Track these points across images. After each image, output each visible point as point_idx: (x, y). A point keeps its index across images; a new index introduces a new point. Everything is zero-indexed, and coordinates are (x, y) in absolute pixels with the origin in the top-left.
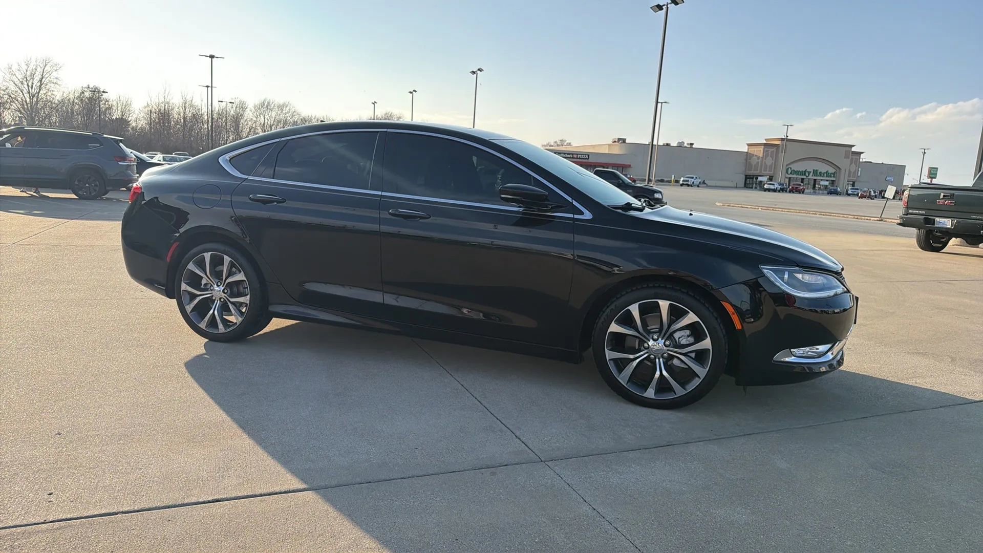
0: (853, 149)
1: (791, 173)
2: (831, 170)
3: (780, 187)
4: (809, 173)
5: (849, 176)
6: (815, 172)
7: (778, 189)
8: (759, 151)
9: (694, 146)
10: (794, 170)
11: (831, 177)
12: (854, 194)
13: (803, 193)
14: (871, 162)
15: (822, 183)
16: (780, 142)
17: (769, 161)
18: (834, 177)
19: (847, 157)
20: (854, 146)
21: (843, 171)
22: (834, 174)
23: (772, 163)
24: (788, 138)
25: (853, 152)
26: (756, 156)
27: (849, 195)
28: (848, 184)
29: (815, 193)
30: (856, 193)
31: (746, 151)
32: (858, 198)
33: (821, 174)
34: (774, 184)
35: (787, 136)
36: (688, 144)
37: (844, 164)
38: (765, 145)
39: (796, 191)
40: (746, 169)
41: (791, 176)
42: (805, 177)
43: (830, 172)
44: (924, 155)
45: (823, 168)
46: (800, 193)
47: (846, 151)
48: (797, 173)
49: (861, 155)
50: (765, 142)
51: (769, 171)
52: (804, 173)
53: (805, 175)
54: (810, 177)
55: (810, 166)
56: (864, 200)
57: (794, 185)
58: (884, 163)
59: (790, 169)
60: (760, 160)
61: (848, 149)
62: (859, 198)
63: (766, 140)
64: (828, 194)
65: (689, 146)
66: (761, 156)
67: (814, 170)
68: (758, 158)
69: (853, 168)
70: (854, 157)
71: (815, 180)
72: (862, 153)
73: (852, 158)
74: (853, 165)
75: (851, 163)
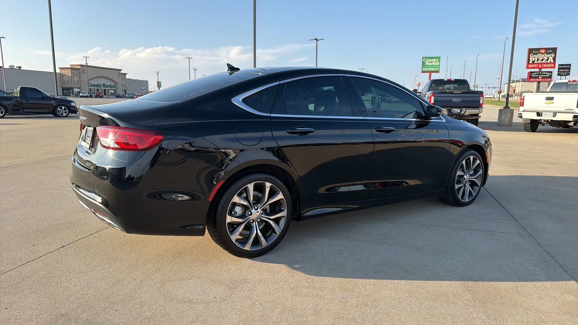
0: (122, 72)
1: (90, 86)
2: (113, 84)
3: (89, 94)
4: (101, 86)
5: (122, 87)
6: (104, 85)
7: (89, 96)
8: (68, 73)
9: (22, 69)
10: (92, 84)
11: (113, 87)
13: (103, 97)
14: (130, 79)
15: (111, 91)
16: (80, 67)
17: (76, 79)
18: (114, 87)
19: (119, 76)
20: (122, 70)
21: (119, 85)
22: (114, 86)
23: (78, 80)
24: (88, 65)
25: (121, 73)
26: (67, 75)
27: (127, 98)
28: (123, 92)
29: (108, 98)
30: (130, 96)
31: (59, 72)
33: (107, 86)
34: (85, 93)
35: (87, 64)
36: (17, 67)
37: (118, 80)
38: (71, 68)
39: (99, 97)
40: (62, 84)
41: (90, 87)
42: (98, 88)
44: (158, 75)
45: (108, 83)
46: (101, 98)
47: (118, 73)
48: (94, 86)
49: (126, 75)
50: (70, 67)
51: (77, 85)
52: (98, 85)
53: (99, 87)
54: (102, 88)
55: (101, 82)
57: (97, 93)
58: (137, 79)
59: (89, 83)
60: (70, 78)
61: (119, 71)
63: (71, 65)
64: (116, 97)
65: (18, 69)
66: (70, 75)
67: (103, 84)
68: (69, 77)
69: (124, 82)
70: (123, 76)
71: (105, 90)
72: (127, 74)
73: (122, 77)
74: (123, 81)
75: (122, 80)
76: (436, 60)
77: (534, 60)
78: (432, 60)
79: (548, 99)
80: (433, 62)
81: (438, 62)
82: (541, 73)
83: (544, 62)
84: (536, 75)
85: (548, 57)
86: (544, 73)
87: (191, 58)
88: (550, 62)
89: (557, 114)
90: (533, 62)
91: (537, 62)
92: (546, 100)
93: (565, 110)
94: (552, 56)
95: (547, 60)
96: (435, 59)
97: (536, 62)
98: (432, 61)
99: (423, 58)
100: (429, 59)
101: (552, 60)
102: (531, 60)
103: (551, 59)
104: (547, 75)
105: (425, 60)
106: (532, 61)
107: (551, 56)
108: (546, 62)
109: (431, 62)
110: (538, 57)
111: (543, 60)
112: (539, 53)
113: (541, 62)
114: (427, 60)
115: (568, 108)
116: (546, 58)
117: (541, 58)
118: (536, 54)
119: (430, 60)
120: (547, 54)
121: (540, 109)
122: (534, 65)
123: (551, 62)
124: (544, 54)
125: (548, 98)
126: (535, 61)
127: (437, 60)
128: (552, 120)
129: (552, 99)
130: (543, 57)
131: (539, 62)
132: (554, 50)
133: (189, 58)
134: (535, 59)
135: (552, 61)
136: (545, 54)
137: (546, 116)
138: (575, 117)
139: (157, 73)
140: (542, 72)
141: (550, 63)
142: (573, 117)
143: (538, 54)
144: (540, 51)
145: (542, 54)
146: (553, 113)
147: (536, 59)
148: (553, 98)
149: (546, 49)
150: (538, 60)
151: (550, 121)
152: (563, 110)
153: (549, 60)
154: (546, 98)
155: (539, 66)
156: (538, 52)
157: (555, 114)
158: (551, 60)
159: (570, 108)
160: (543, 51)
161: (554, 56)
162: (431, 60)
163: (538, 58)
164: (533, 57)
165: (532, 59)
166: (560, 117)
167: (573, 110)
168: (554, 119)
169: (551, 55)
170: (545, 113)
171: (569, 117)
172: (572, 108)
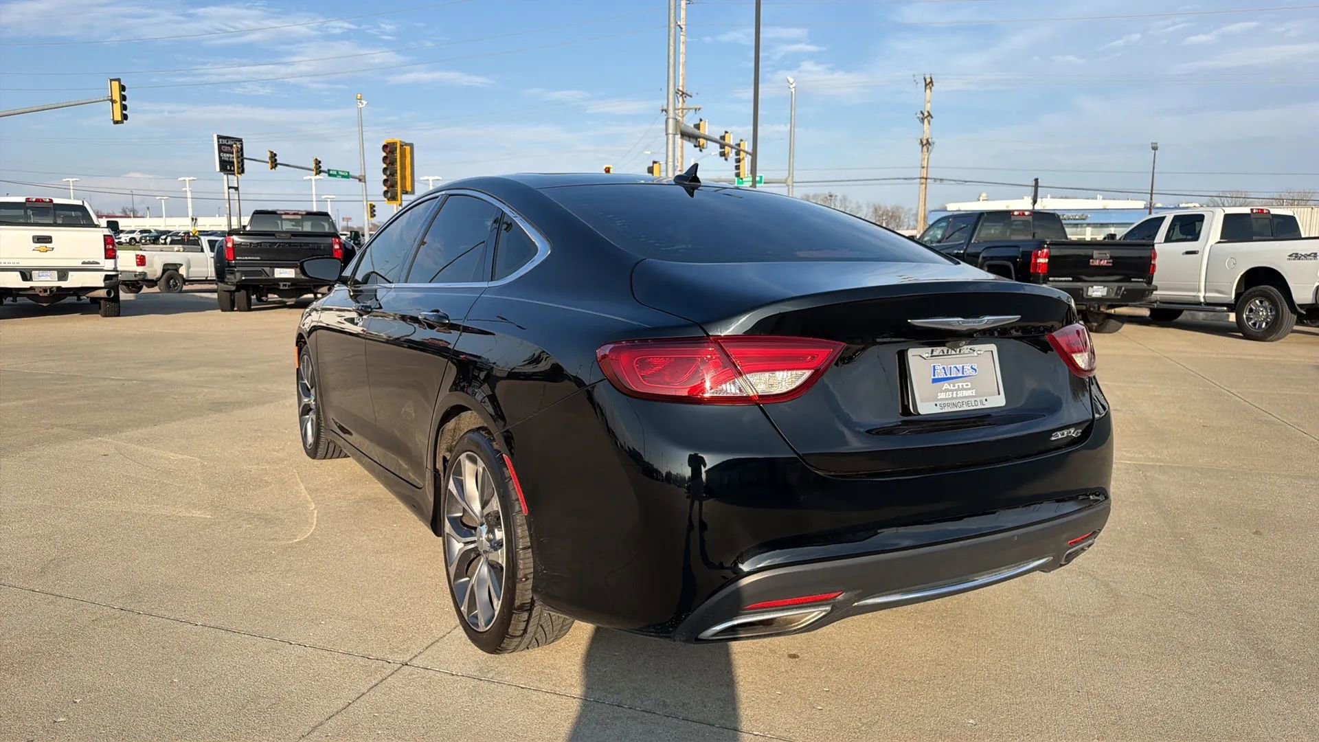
79: (39, 239)
89: (68, 273)
92: (34, 242)
93: (83, 263)
115: (86, 261)
121: (25, 264)
125: (38, 239)
128: (59, 288)
137: (42, 278)
138: (107, 278)
142: (103, 278)
146: (56, 272)
148: (50, 237)
151: (55, 290)
152: (78, 264)
154: (34, 237)
157: (63, 273)
159: (91, 261)
166: (75, 281)
167: (98, 263)
168: (64, 284)
170: (37, 272)
171: (96, 280)
172: (96, 260)
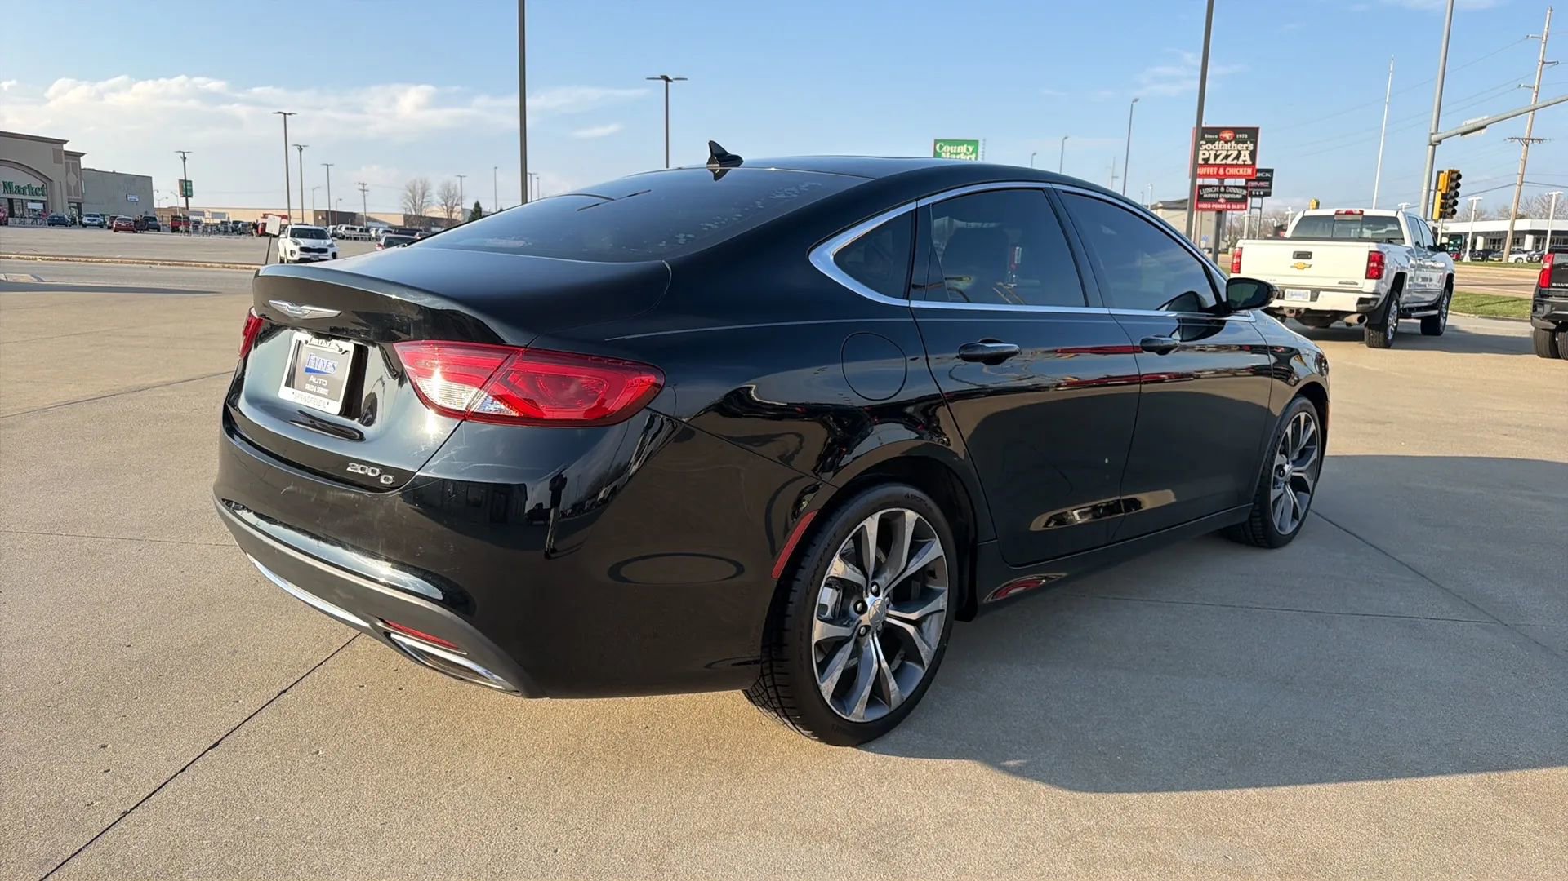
0: (66, 147)
2: (37, 184)
5: (69, 194)
6: (7, 186)
11: (37, 194)
12: (94, 225)
13: (6, 224)
14: (94, 170)
15: (31, 206)
18: (43, 194)
19: (57, 160)
20: (66, 142)
21: (57, 186)
22: (42, 189)
25: (65, 151)
27: (85, 226)
28: (71, 207)
29: (23, 225)
30: (96, 223)
32: (111, 231)
33: (19, 190)
37: (56, 172)
43: (34, 186)
44: (184, 161)
45: (21, 179)
47: (54, 150)
49: (82, 158)
56: (121, 234)
58: (118, 172)
61: (57, 146)
62: (115, 231)
64: (49, 225)
69: (73, 179)
70: (71, 161)
71: (10, 201)
72: (83, 154)
73: (66, 163)
74: (71, 174)
75: (67, 172)
76: (968, 150)
77: (1206, 156)
78: (959, 148)
79: (1300, 255)
80: (960, 153)
81: (971, 154)
82: (1222, 189)
83: (1229, 161)
84: (1211, 193)
85: (1239, 151)
86: (1231, 190)
87: (290, 114)
88: (1242, 163)
89: (1321, 293)
90: (1206, 160)
91: (1214, 162)
92: (1294, 258)
93: (1340, 283)
94: (1247, 147)
95: (1237, 157)
96: (965, 146)
97: (1211, 161)
98: (959, 151)
99: (936, 142)
100: (950, 146)
101: (1248, 158)
102: (1201, 157)
103: (1245, 156)
104: (1236, 194)
105: (941, 147)
106: (1204, 159)
107: (1245, 148)
108: (1235, 162)
109: (956, 154)
110: (1217, 148)
111: (1227, 157)
112: (1219, 139)
113: (1224, 162)
114: (944, 148)
115: (1344, 281)
116: (1236, 153)
117: (1224, 153)
118: (1212, 141)
119: (953, 149)
120: (1237, 143)
121: (1279, 281)
122: (1208, 169)
123: (1246, 163)
124: (1230, 141)
125: (1298, 255)
126: (1209, 159)
127: (971, 148)
128: (1308, 310)
129: (1306, 255)
130: (1228, 151)
131: (1218, 161)
132: (1252, 134)
133: (285, 114)
134: (1210, 154)
135: (1249, 162)
136: (1233, 143)
137: (1294, 298)
138: (1361, 301)
139: (182, 154)
140: (1225, 187)
141: (1244, 165)
142: (1356, 301)
143: (1217, 142)
144: (1221, 135)
145: (1226, 142)
146: (1309, 291)
147: (1213, 153)
148: (1311, 253)
149: (1236, 131)
150: (1216, 156)
151: (1303, 311)
152: (1334, 283)
153: (1242, 158)
154: (1295, 253)
155: (1218, 171)
156: (1216, 137)
157: (1315, 294)
158: (1244, 159)
159: (1349, 281)
160: (1227, 135)
161: (1252, 148)
162: (955, 147)
163: (1217, 151)
164: (1206, 149)
165: (1204, 154)
166: (1326, 303)
167: (1357, 284)
168: (1314, 306)
169: (1245, 145)
170: (1291, 290)
171: (1349, 303)
172: (1354, 281)
